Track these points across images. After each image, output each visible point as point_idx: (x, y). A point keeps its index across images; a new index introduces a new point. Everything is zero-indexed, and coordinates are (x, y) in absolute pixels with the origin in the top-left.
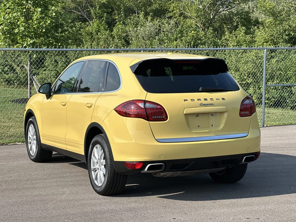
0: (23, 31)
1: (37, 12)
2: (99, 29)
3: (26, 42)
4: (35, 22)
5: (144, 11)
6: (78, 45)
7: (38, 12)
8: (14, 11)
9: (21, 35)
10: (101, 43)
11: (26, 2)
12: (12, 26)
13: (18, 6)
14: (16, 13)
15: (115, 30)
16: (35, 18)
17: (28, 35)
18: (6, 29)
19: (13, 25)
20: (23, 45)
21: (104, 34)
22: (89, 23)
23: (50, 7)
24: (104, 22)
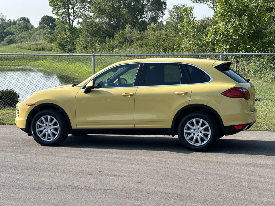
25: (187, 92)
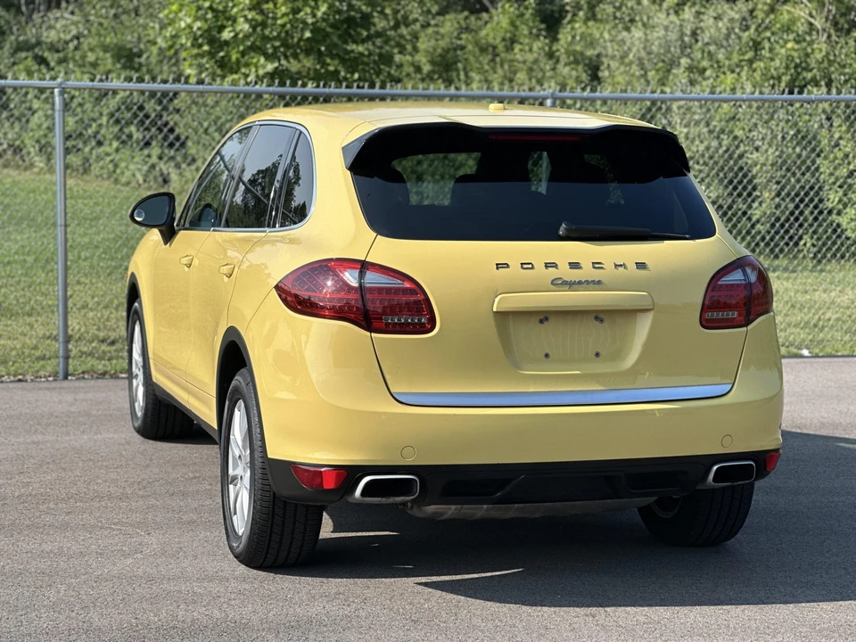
0: (246, 36)
2: (516, 36)
3: (254, 70)
9: (241, 48)
10: (521, 76)
15: (564, 36)
18: (199, 28)
19: (221, 16)
20: (246, 77)
21: (532, 49)
22: (490, 16)
24: (532, 14)
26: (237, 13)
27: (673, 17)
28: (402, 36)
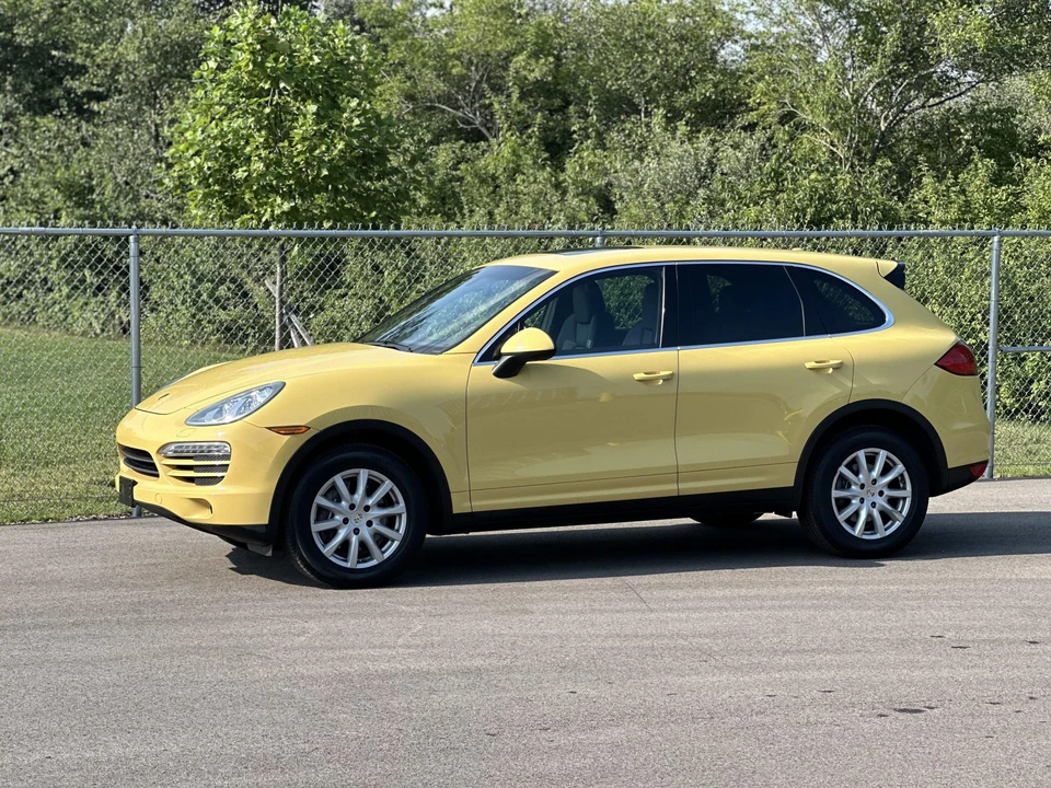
0: (260, 175)
1: (305, 116)
2: (518, 166)
3: (269, 210)
4: (299, 146)
5: (664, 106)
6: (449, 217)
7: (308, 116)
8: (236, 113)
9: (255, 188)
10: (526, 209)
11: (271, 84)
12: (228, 157)
13: (249, 98)
14: (240, 120)
15: (571, 165)
16: (297, 133)
17: (277, 184)
18: (209, 168)
19: (232, 154)
20: (259, 216)
21: (536, 179)
22: (489, 146)
23: (343, 100)
24: (535, 143)
25: (841, 363)
26: (251, 152)
27: (687, 146)
28: (417, 172)
